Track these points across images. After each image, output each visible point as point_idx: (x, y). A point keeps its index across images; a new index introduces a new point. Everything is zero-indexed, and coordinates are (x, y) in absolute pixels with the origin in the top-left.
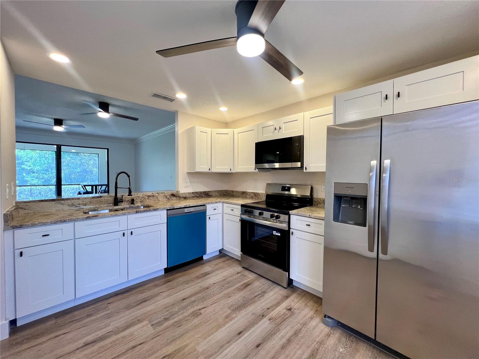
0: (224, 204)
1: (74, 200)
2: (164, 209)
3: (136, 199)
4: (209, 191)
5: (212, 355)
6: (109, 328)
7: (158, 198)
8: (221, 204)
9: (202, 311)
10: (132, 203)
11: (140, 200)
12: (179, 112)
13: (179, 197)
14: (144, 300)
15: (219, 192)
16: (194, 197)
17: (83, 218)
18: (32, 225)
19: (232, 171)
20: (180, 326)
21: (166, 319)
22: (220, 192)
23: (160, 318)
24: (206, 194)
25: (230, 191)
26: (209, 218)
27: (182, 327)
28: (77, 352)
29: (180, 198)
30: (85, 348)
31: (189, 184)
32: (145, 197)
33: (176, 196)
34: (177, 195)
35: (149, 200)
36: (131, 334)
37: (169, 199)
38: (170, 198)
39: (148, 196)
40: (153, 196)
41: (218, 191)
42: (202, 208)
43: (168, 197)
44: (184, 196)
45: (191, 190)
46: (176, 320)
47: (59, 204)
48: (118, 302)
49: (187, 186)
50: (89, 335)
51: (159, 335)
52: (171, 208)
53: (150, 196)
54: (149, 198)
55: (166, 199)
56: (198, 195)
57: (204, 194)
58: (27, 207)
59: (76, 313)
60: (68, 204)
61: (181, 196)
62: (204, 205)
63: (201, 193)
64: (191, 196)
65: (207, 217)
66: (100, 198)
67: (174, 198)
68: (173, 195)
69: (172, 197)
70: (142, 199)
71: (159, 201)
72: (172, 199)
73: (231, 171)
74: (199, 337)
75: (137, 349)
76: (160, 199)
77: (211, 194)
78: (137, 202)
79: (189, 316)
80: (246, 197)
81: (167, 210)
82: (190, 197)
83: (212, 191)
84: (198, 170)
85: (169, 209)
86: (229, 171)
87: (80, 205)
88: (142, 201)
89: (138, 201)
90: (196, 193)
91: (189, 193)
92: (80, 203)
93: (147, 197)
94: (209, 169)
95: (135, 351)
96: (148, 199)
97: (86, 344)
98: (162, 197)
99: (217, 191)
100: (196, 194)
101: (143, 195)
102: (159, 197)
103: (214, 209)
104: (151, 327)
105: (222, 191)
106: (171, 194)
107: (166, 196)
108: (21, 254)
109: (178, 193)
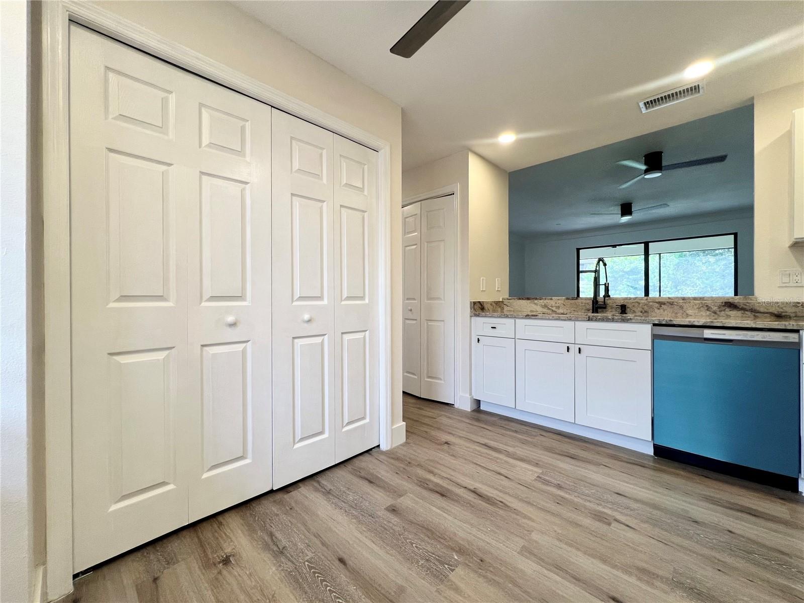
1: (547, 301)
2: (643, 321)
5: (535, 555)
6: (510, 449)
7: (685, 307)
9: (614, 524)
10: (622, 311)
11: (640, 309)
14: (573, 456)
17: (523, 316)
18: (485, 315)
20: (560, 504)
21: (559, 487)
23: (557, 480)
27: (560, 506)
28: (476, 444)
30: (481, 445)
31: (800, 278)
32: (651, 303)
33: (743, 309)
34: (745, 307)
35: (662, 310)
36: (514, 466)
37: (715, 313)
38: (720, 311)
39: (659, 303)
40: (672, 304)
43: (715, 308)
44: (774, 310)
46: (567, 496)
48: (550, 440)
49: (788, 284)
50: (496, 442)
51: (529, 488)
53: (664, 304)
54: (661, 306)
55: (708, 313)
59: (513, 424)
60: (541, 305)
61: (762, 310)
67: (734, 313)
68: (731, 305)
69: (727, 309)
70: (646, 308)
71: (687, 314)
72: (727, 315)
74: (555, 531)
75: (498, 477)
76: (690, 312)
78: (633, 312)
79: (590, 510)
81: (654, 325)
85: (657, 323)
87: (553, 307)
88: (646, 312)
89: (636, 311)
93: (657, 305)
95: (497, 477)
96: (659, 309)
97: (485, 445)
98: (695, 307)
104: (535, 477)
106: (722, 302)
107: (707, 306)
108: (479, 340)
109: (747, 302)
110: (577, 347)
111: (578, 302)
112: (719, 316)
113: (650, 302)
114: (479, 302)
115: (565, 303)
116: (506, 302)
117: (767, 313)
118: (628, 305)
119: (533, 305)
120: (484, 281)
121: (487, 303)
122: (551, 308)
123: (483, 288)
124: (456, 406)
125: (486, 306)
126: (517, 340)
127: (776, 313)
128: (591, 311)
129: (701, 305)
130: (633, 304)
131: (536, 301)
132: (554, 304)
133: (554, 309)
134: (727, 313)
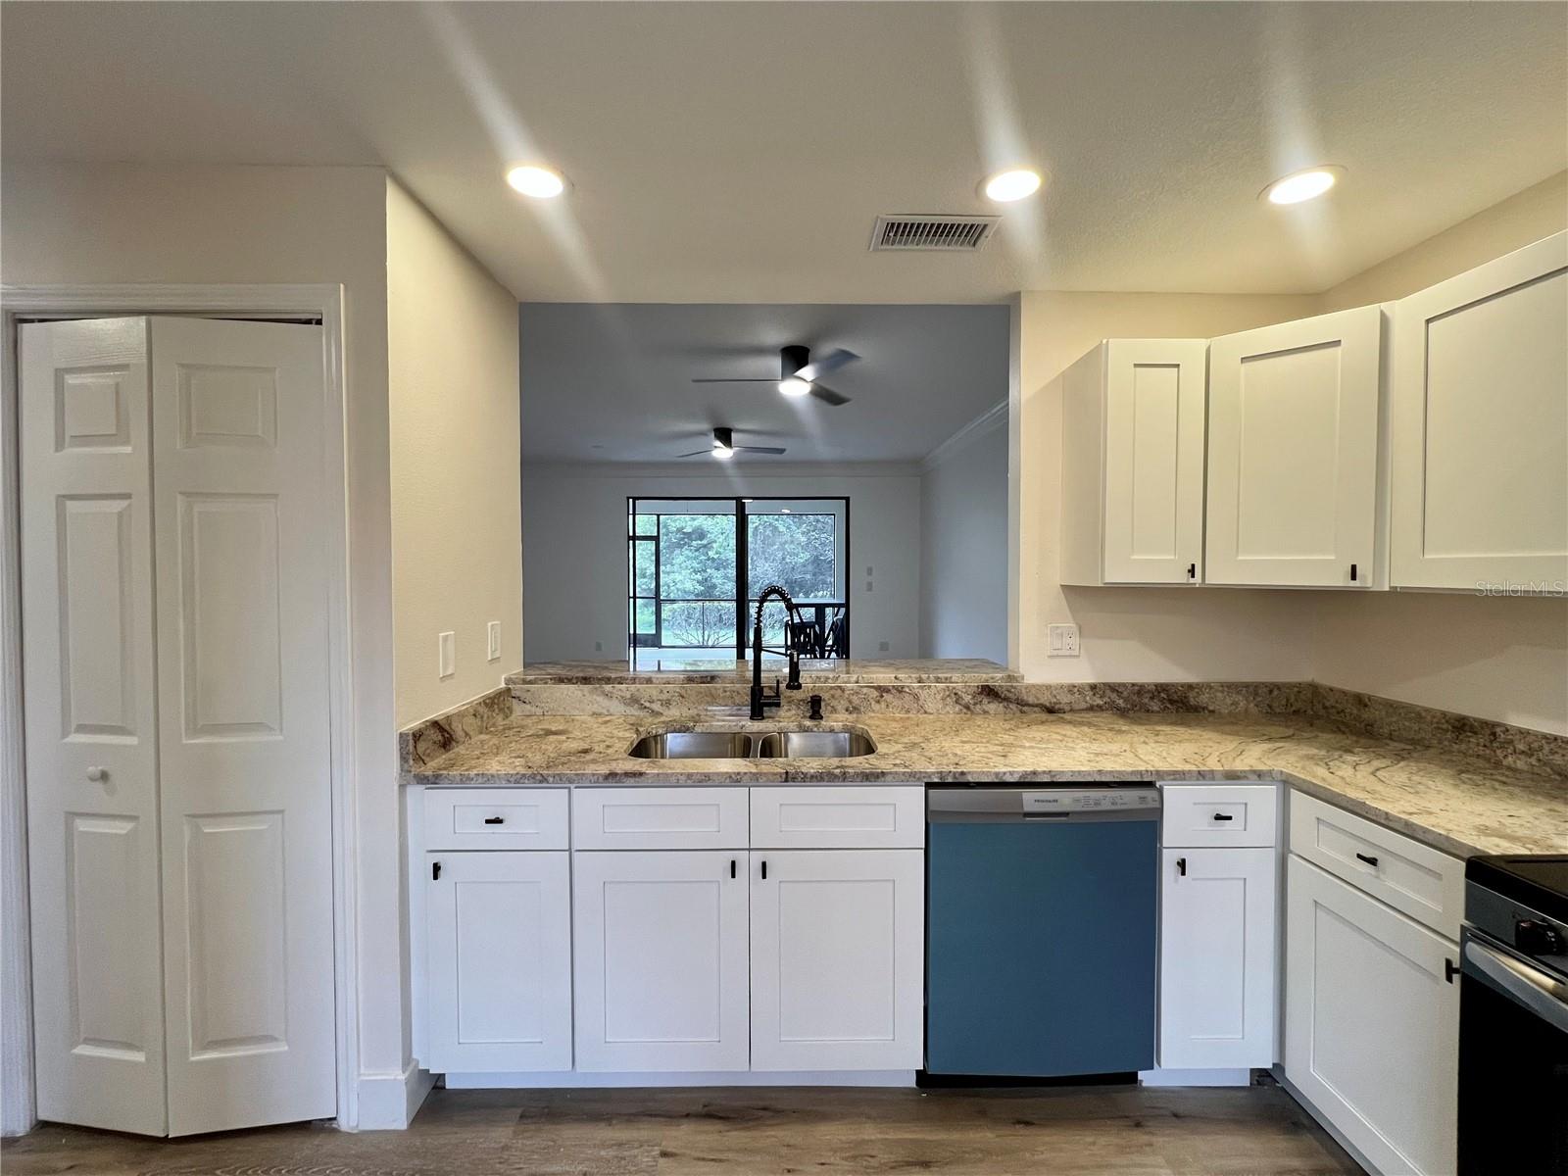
0: (1295, 794)
2: (910, 778)
3: (833, 696)
4: (1190, 687)
7: (922, 698)
8: (1270, 792)
10: (815, 711)
11: (844, 703)
12: (1022, 294)
13: (1022, 703)
15: (1256, 694)
16: (1100, 708)
17: (596, 777)
18: (461, 780)
19: (1366, 581)
22: (1262, 691)
24: (1172, 702)
25: (1344, 693)
26: (1182, 864)
29: (1025, 709)
31: (1075, 641)
32: (865, 690)
33: (1006, 699)
34: (1009, 695)
35: (883, 705)
37: (968, 708)
38: (975, 704)
39: (878, 688)
40: (900, 690)
41: (1252, 689)
42: (1129, 798)
43: (967, 698)
44: (1046, 699)
45: (1082, 673)
47: (598, 695)
49: (1060, 653)
52: (950, 780)
53: (888, 691)
54: (882, 696)
55: (957, 709)
56: (1121, 702)
57: (1162, 701)
58: (527, 697)
60: (622, 697)
61: (1031, 700)
62: (1150, 785)
63: (1140, 690)
64: (1084, 705)
65: (1169, 860)
66: (709, 683)
67: (993, 707)
68: (989, 692)
69: (985, 701)
70: (855, 700)
71: (926, 712)
72: (985, 712)
73: (1353, 584)
76: (930, 706)
77: (1204, 699)
78: (834, 710)
80: (1498, 765)
81: (929, 786)
82: (1076, 707)
83: (1209, 686)
84: (1115, 575)
85: (936, 780)
86: (1339, 580)
87: (653, 702)
88: (855, 708)
89: (839, 708)
90: (1113, 688)
91: (1072, 689)
92: (654, 698)
93: (876, 694)
94: (1192, 571)
96: (878, 702)
98: (939, 697)
99: (1247, 685)
100: (1108, 692)
101: (857, 682)
102: (923, 694)
103: (1219, 817)
105: (1278, 686)
106: (978, 687)
107: (956, 694)
108: (437, 868)
109: (1012, 686)
110: (757, 858)
111: (716, 689)
112: (972, 713)
113: (862, 687)
114: (435, 724)
115: (683, 692)
116: (517, 689)
117: (1037, 706)
118: (825, 696)
119: (600, 699)
120: (451, 645)
121: (460, 715)
122: (647, 705)
123: (445, 668)
124: (346, 1124)
125: (457, 729)
126: (576, 855)
127: (1048, 705)
128: (747, 710)
129: (947, 693)
130: (832, 692)
131: (608, 688)
132: (655, 693)
133: (656, 707)
134: (984, 707)
